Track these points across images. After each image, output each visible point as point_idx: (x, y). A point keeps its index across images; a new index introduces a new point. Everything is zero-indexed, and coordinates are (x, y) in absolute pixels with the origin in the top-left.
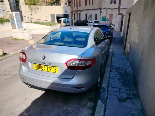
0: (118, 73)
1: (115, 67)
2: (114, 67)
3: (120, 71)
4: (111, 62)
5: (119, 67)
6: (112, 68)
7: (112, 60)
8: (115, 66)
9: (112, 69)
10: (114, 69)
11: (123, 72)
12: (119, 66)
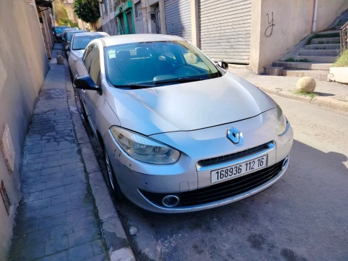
0: (58, 130)
1: (67, 140)
2: (69, 138)
3: (54, 133)
4: (79, 152)
5: (55, 141)
6: (72, 136)
7: (83, 162)
8: (65, 142)
9: (73, 134)
10: (68, 136)
11: (47, 134)
12: (56, 143)
